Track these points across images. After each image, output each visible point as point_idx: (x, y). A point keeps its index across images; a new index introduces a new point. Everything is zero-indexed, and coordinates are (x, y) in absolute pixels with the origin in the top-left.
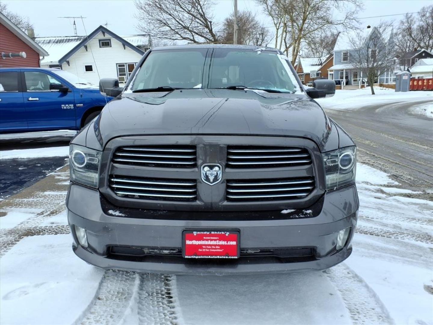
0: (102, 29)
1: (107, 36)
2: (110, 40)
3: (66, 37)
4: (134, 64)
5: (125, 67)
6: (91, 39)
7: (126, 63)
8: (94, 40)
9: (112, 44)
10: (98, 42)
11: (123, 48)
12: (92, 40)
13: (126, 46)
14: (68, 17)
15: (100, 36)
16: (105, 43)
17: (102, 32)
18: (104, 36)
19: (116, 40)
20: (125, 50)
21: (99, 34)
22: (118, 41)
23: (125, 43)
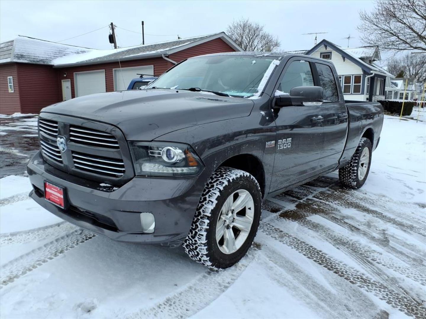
0: (325, 43)
1: (329, 49)
2: (331, 53)
3: (295, 51)
4: (352, 76)
5: (342, 79)
6: (314, 52)
7: (343, 76)
8: (316, 53)
9: (332, 57)
10: (320, 55)
11: (343, 60)
12: (314, 54)
13: (345, 58)
14: (311, 34)
15: (322, 49)
16: (326, 55)
17: (325, 45)
18: (326, 49)
19: (337, 53)
20: (344, 62)
21: (321, 48)
22: (338, 54)
23: (345, 56)
